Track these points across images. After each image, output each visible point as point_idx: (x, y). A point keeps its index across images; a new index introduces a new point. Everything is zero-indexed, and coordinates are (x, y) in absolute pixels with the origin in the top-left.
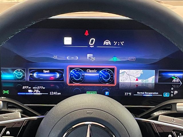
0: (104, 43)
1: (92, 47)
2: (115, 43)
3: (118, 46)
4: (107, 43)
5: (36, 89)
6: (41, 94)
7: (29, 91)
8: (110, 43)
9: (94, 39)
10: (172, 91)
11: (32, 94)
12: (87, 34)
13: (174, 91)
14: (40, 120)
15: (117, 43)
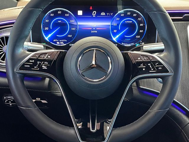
0: (101, 14)
1: (94, 16)
2: (108, 14)
3: (110, 16)
4: (103, 14)
5: (62, 42)
6: (66, 44)
7: (58, 43)
8: (105, 14)
9: (96, 12)
10: (141, 42)
11: (59, 45)
12: (91, 8)
13: (142, 43)
14: (66, 53)
15: (109, 14)
